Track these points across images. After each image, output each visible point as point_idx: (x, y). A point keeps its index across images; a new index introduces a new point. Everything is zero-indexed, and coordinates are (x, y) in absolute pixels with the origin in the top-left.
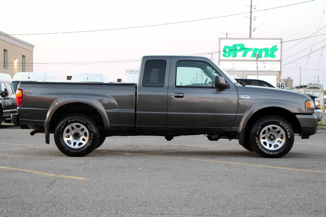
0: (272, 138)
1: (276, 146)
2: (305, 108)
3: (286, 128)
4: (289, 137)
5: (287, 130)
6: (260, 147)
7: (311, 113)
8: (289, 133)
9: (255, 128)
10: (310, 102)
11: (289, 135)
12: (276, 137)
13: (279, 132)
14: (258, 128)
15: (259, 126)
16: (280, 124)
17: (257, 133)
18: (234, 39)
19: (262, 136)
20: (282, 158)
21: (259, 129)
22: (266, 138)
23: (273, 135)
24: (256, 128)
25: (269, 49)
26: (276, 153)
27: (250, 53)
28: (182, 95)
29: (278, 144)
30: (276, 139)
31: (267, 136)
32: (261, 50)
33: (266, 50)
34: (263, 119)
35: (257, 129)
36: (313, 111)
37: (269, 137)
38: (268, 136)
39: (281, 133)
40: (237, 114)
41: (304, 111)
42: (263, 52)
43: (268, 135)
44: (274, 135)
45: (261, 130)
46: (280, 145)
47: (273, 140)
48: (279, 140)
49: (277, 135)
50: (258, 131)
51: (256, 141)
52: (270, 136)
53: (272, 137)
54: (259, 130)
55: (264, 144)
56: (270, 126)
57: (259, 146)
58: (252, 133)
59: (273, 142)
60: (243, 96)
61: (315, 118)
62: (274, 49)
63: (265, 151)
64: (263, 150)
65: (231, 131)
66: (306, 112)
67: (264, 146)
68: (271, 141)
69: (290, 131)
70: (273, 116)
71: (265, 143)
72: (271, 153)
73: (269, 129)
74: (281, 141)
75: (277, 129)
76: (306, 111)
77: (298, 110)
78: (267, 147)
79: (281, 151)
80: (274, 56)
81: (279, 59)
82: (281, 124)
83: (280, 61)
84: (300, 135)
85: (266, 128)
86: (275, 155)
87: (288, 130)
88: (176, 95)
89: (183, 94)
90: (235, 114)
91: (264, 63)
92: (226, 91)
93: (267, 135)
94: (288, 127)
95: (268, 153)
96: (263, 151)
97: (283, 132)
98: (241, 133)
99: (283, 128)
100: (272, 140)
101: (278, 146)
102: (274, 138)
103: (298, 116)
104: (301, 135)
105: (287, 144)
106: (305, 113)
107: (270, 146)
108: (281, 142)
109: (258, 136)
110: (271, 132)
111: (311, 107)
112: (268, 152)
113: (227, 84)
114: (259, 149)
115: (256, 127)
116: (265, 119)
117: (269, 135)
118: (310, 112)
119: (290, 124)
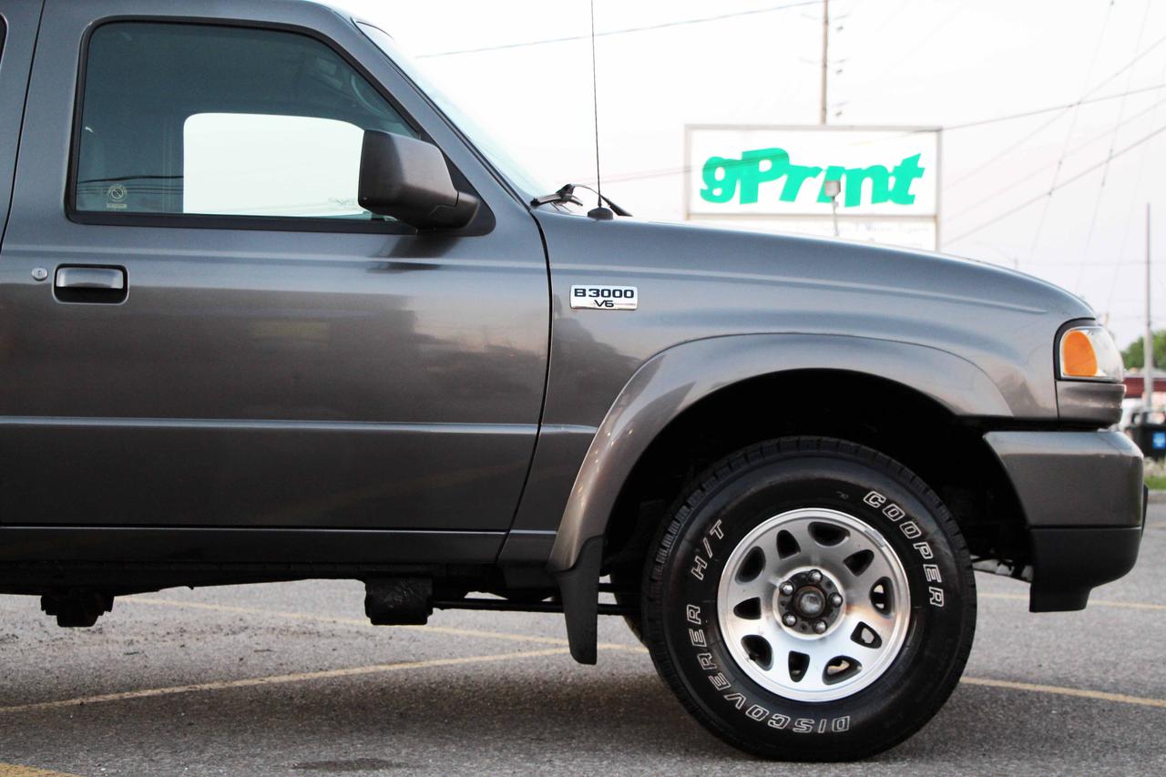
0: (811, 606)
1: (841, 668)
2: (1057, 377)
3: (912, 530)
4: (938, 597)
5: (925, 550)
6: (719, 681)
7: (1097, 417)
8: (933, 574)
9: (682, 536)
10: (1090, 337)
11: (934, 583)
12: (837, 599)
13: (860, 561)
14: (702, 532)
15: (712, 521)
16: (871, 503)
17: (698, 572)
18: (749, 128)
19: (731, 592)
20: (887, 760)
21: (713, 539)
22: (769, 607)
23: (817, 585)
24: (688, 536)
25: (890, 170)
26: (842, 724)
27: (811, 187)
28: (117, 283)
29: (855, 651)
30: (842, 616)
31: (777, 592)
32: (856, 176)
33: (877, 173)
34: (745, 467)
35: (696, 545)
36: (1111, 406)
37: (788, 599)
38: (782, 592)
39: (877, 570)
40: (543, 430)
41: (1046, 400)
42: (863, 179)
43: (779, 582)
44: (830, 584)
45: (724, 550)
46: (873, 665)
47: (822, 626)
48: (861, 626)
49: (846, 585)
50: (704, 556)
51: (688, 637)
52: (794, 593)
53: (813, 600)
54: (707, 546)
55: (752, 657)
56: (796, 520)
57: (714, 673)
58: (659, 570)
59: (821, 639)
60: (587, 288)
61: (1125, 453)
62: (910, 169)
63: (758, 712)
64: (741, 699)
65: (504, 554)
66: (1065, 413)
67: (751, 669)
68: (803, 630)
69: (946, 550)
70: (815, 438)
71: (759, 649)
72: (803, 726)
73: (786, 543)
74: (879, 632)
75: (847, 539)
76: (1064, 401)
77: (1007, 399)
78: (776, 678)
79: (880, 706)
80: (910, 200)
81: (929, 209)
82: (875, 499)
83: (935, 218)
84: (1017, 575)
85: (762, 534)
86: (829, 736)
87: (931, 544)
88: (62, 283)
89: (120, 274)
90: (530, 430)
91: (869, 228)
92: (465, 255)
93: (771, 588)
94: (932, 527)
95: (778, 721)
96: (745, 708)
97: (889, 562)
98: (574, 576)
99: (892, 532)
100: (808, 623)
101: (854, 666)
102: (829, 611)
103: (1004, 444)
104: (1027, 571)
105: (927, 653)
106: (1053, 414)
107: (798, 664)
108: (877, 642)
109: (707, 595)
110: (807, 562)
111: (1100, 374)
112: (782, 717)
113: (465, 197)
114: (714, 697)
115: (688, 525)
116: (758, 461)
117: (789, 588)
118: (1094, 405)
119: (946, 500)
